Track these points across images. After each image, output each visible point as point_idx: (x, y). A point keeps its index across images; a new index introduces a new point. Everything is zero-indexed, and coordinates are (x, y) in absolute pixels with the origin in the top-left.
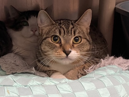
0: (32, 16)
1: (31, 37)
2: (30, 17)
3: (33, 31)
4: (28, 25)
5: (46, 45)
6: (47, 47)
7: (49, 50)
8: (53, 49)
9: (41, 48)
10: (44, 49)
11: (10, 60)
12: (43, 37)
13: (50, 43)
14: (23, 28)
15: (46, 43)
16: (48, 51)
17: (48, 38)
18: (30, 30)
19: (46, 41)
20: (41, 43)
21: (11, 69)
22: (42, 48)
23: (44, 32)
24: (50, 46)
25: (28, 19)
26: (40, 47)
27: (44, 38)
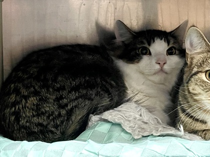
0: (157, 39)
1: (155, 74)
2: (154, 41)
3: (159, 64)
4: (150, 54)
5: (196, 84)
6: (198, 88)
7: (202, 92)
8: (208, 91)
9: (188, 89)
10: (193, 89)
11: (133, 114)
12: (192, 70)
13: (204, 82)
14: (141, 58)
15: (197, 81)
16: (200, 94)
17: (200, 73)
18: (154, 61)
19: (197, 77)
20: (189, 80)
21: (139, 130)
22: (191, 88)
23: (195, 61)
24: (203, 86)
25: (149, 45)
26: (187, 86)
27: (193, 72)
